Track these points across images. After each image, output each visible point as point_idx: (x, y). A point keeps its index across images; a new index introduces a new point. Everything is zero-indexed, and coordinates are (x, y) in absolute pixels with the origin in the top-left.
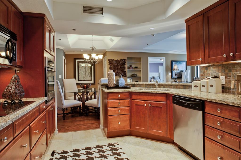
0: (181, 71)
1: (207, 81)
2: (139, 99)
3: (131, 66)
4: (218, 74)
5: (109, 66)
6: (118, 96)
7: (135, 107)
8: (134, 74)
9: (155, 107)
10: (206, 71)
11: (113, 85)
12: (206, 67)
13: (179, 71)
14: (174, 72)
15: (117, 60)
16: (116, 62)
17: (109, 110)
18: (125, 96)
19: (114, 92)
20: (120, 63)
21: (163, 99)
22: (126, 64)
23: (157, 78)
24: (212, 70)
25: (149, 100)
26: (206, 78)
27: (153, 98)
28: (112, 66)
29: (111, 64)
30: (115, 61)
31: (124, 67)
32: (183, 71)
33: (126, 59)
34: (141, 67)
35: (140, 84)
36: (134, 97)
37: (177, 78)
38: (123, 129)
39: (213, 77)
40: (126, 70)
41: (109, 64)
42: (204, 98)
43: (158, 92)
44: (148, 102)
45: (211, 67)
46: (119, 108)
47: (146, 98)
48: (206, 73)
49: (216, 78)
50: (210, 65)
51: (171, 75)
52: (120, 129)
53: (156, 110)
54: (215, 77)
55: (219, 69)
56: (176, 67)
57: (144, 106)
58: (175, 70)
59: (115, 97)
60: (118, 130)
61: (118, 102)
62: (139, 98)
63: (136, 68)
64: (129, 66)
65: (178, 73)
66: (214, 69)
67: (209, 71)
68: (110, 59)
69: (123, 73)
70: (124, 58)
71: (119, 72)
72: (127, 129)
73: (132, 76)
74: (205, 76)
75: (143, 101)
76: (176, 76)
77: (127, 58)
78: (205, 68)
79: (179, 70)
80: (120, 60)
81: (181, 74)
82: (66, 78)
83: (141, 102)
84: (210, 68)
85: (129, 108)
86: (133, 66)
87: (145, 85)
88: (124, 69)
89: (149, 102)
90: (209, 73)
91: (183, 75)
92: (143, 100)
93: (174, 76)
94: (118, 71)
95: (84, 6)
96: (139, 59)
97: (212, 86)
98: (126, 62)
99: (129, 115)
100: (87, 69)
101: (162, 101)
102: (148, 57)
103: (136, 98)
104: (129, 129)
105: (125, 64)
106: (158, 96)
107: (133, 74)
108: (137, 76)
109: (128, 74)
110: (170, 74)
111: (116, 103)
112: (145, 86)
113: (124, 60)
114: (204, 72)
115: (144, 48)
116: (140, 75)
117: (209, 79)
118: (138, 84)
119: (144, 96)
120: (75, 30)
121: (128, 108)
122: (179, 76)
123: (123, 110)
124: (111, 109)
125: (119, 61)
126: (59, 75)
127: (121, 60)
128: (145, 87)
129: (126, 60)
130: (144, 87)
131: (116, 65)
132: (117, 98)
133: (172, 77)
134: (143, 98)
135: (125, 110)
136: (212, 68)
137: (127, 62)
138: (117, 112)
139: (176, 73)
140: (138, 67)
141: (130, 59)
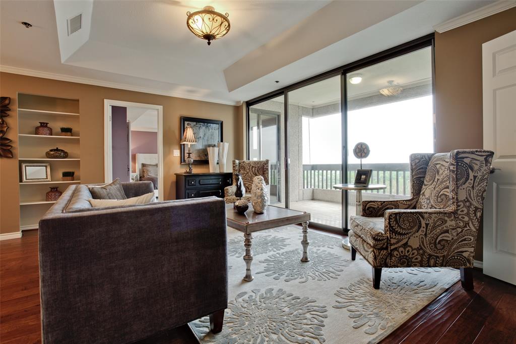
3: (44, 125)
8: (57, 150)
22: (13, 114)
33: (14, 96)
40: (14, 135)
51: (179, 155)
56: (189, 133)
63: (66, 130)
64: (39, 125)
73: (48, 155)
76: (189, 157)
77: (19, 94)
81: (207, 152)
91: (211, 155)
96: (74, 104)
102: (105, 100)
107: (51, 150)
108: (69, 156)
110: (177, 153)
122: (203, 158)
129: (9, 102)
133: (182, 160)
137: (20, 109)
139: (189, 149)
140: (75, 128)
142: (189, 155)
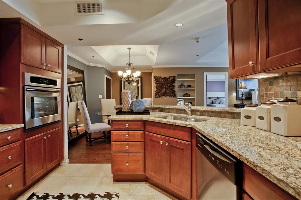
0: (251, 90)
1: (268, 109)
2: (154, 132)
3: (182, 85)
4: (297, 94)
5: (156, 84)
6: (126, 125)
7: (149, 144)
8: (187, 94)
9: (174, 147)
10: (270, 89)
11: (128, 109)
12: (271, 81)
13: (248, 91)
14: (241, 92)
15: (165, 78)
16: (164, 80)
17: (113, 144)
18: (136, 125)
19: (120, 119)
20: (168, 80)
21: (186, 136)
22: (176, 82)
23: (222, 98)
24: (283, 86)
25: (167, 135)
26: (268, 103)
27: (171, 132)
28: (158, 85)
29: (157, 83)
30: (162, 79)
31: (173, 85)
32: (254, 90)
33: (176, 75)
34: (195, 85)
35: (169, 109)
36: (148, 128)
37: (244, 100)
38: (133, 172)
39: (282, 100)
40: (176, 89)
41: (155, 83)
42: (240, 155)
43: (178, 124)
44: (165, 138)
45: (281, 81)
46: (127, 142)
47: (163, 131)
48: (270, 92)
49: (289, 103)
50: (277, 75)
51: (236, 95)
52: (129, 172)
53: (176, 152)
54: (287, 100)
55: (299, 83)
56: (243, 85)
57: (159, 143)
58: (241, 89)
59: (122, 127)
60: (126, 173)
61: (127, 134)
62: (154, 130)
63: (189, 86)
64: (181, 84)
65: (246, 93)
66: (287, 84)
67: (275, 89)
68: (156, 77)
69: (172, 93)
70: (173, 75)
71: (168, 91)
72: (139, 173)
73: (184, 96)
74: (268, 97)
75: (158, 136)
76: (242, 96)
77: (178, 74)
78: (268, 82)
79: (247, 89)
80: (168, 78)
81: (251, 94)
82: (112, 99)
83: (156, 137)
84: (279, 82)
85: (143, 143)
86: (186, 84)
87: (175, 109)
88: (173, 88)
89: (167, 138)
90: (277, 91)
91: (254, 95)
92: (159, 133)
93: (240, 96)
94: (165, 90)
95: (77, 4)
96: (193, 76)
97: (277, 119)
98: (175, 80)
99: (143, 153)
100: (133, 89)
101: (185, 139)
102: (204, 73)
103: (150, 130)
104: (142, 173)
105: (174, 82)
106: (179, 130)
107: (185, 94)
108: (191, 96)
109: (179, 94)
110: (234, 94)
111: (123, 135)
112: (175, 111)
113: (173, 78)
114: (267, 90)
115: (196, 62)
116: (194, 95)
117: (274, 103)
118: (167, 109)
119: (160, 129)
120: (82, 39)
121: (140, 143)
122: (248, 97)
123: (134, 146)
124: (116, 143)
125: (166, 79)
126: (100, 95)
127: (170, 77)
128: (176, 113)
129: (175, 77)
130: (174, 113)
131: (163, 84)
132: (125, 128)
133: (237, 98)
134: (158, 131)
135: (136, 146)
136: (281, 83)
137: (177, 79)
138: (124, 147)
139: (242, 92)
140: (192, 85)
141: (183, 76)
142: (242, 95)
